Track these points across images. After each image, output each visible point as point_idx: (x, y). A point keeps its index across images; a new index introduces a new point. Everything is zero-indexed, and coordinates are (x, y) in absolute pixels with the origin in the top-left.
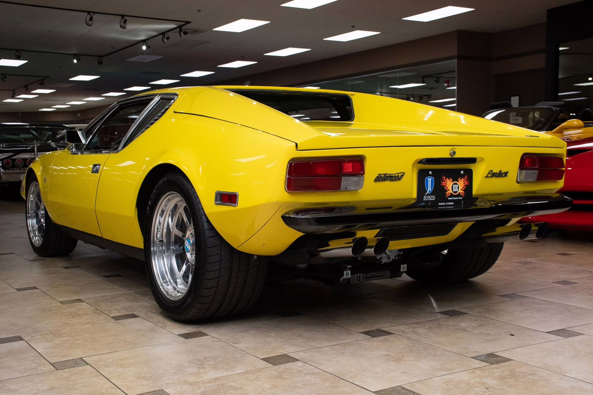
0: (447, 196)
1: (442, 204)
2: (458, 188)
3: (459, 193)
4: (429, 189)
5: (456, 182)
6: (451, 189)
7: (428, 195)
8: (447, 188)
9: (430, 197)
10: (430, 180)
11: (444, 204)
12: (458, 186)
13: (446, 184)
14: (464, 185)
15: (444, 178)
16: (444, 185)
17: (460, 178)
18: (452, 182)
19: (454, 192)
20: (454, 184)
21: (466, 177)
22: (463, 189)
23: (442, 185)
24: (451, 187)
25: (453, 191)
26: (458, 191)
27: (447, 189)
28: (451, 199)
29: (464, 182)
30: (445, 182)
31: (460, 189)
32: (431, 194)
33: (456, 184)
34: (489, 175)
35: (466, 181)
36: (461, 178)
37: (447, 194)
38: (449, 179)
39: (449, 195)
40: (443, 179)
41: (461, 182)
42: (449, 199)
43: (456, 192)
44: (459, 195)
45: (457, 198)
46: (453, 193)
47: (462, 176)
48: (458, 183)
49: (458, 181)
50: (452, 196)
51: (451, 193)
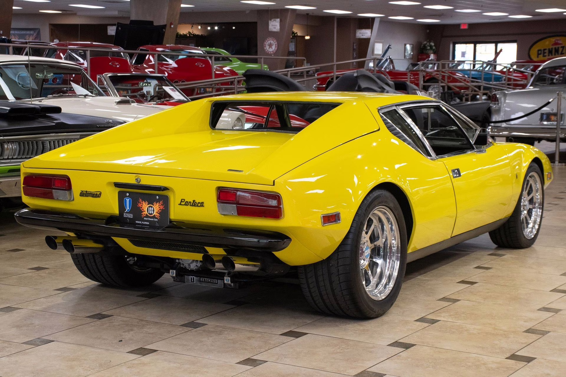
0: (143, 216)
1: (139, 222)
2: (154, 211)
3: (154, 215)
4: (128, 208)
5: (152, 205)
6: (146, 211)
7: (127, 212)
8: (143, 209)
9: (129, 215)
10: (128, 200)
11: (141, 222)
12: (154, 209)
13: (142, 206)
14: (159, 208)
15: (141, 200)
16: (140, 206)
17: (155, 202)
18: (148, 205)
19: (150, 214)
20: (150, 207)
21: (161, 202)
22: (159, 212)
23: (138, 206)
24: (147, 209)
25: (148, 213)
26: (153, 213)
27: (143, 211)
28: (147, 219)
29: (159, 206)
30: (141, 203)
31: (155, 212)
32: (129, 212)
33: (152, 207)
34: (182, 203)
35: (161, 205)
36: (157, 203)
37: (142, 214)
38: (145, 202)
39: (145, 215)
40: (139, 201)
41: (156, 206)
42: (145, 219)
43: (151, 214)
44: (154, 217)
45: (152, 219)
46: (148, 214)
47: (158, 201)
48: (153, 206)
49: (153, 205)
50: (147, 216)
51: (147, 214)
